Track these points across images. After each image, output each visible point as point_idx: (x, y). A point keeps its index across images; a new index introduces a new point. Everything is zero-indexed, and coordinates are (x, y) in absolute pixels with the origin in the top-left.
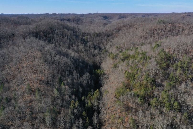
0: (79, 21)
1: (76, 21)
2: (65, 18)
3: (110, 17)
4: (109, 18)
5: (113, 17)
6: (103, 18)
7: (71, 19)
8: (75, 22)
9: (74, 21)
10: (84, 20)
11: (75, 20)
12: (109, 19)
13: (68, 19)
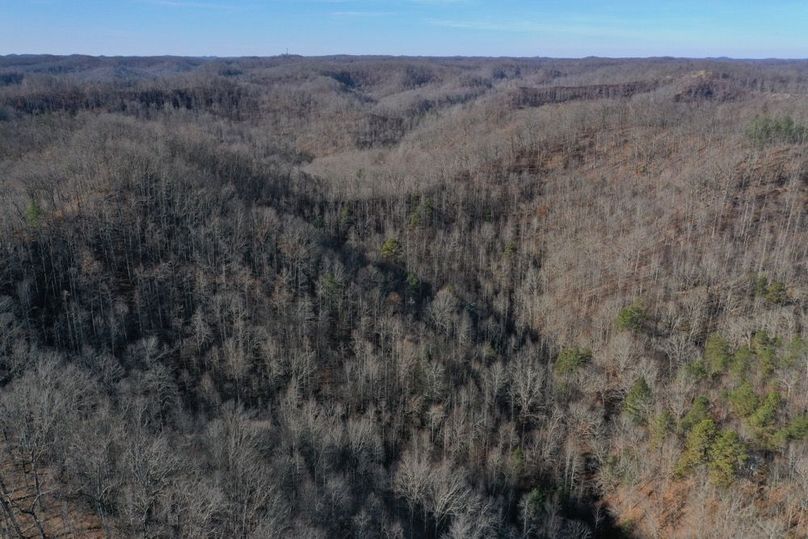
0: (235, 102)
1: (220, 100)
2: (161, 87)
3: (364, 78)
4: (361, 81)
5: (379, 78)
6: (338, 84)
7: (194, 92)
8: (216, 106)
9: (209, 102)
10: (265, 98)
11: (216, 96)
12: (360, 86)
13: (181, 94)
